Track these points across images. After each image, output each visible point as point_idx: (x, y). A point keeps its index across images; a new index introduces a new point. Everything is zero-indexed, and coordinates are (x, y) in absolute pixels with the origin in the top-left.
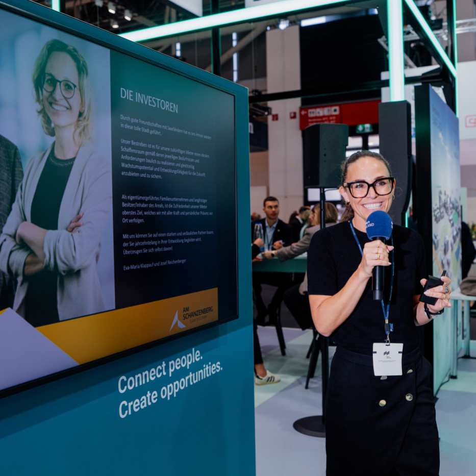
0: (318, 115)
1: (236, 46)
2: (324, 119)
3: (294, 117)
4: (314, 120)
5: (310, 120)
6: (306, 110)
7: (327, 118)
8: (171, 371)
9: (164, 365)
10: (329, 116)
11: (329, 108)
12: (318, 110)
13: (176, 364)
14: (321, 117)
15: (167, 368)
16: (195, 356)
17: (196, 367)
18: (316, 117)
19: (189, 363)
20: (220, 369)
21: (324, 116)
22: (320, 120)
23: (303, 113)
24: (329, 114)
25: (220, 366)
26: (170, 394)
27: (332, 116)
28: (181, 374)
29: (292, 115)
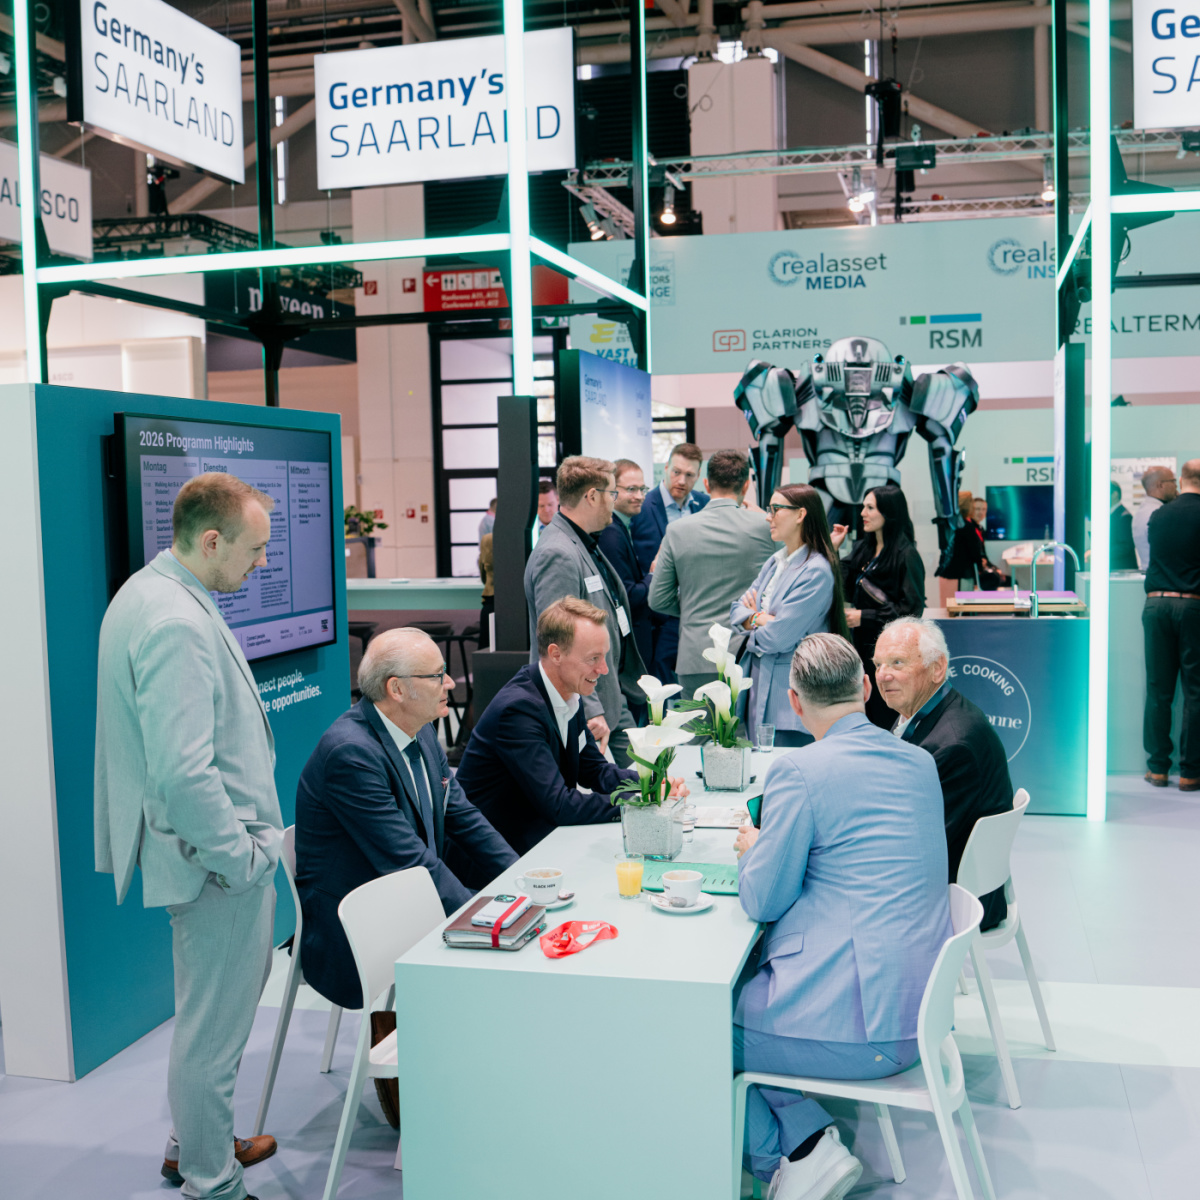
0: (461, 287)
1: (282, 126)
2: (474, 296)
3: (412, 289)
4: (454, 297)
5: (444, 298)
6: (437, 275)
7: (480, 295)
8: (280, 686)
9: (274, 680)
10: (484, 291)
11: (486, 274)
12: (462, 276)
13: (283, 683)
14: (469, 292)
15: (276, 683)
16: (298, 678)
17: (299, 687)
18: (458, 292)
19: (293, 682)
20: (319, 693)
21: (474, 291)
22: (467, 297)
23: (431, 281)
24: (486, 286)
25: (320, 690)
26: (279, 707)
27: (491, 290)
28: (287, 691)
29: (408, 285)
